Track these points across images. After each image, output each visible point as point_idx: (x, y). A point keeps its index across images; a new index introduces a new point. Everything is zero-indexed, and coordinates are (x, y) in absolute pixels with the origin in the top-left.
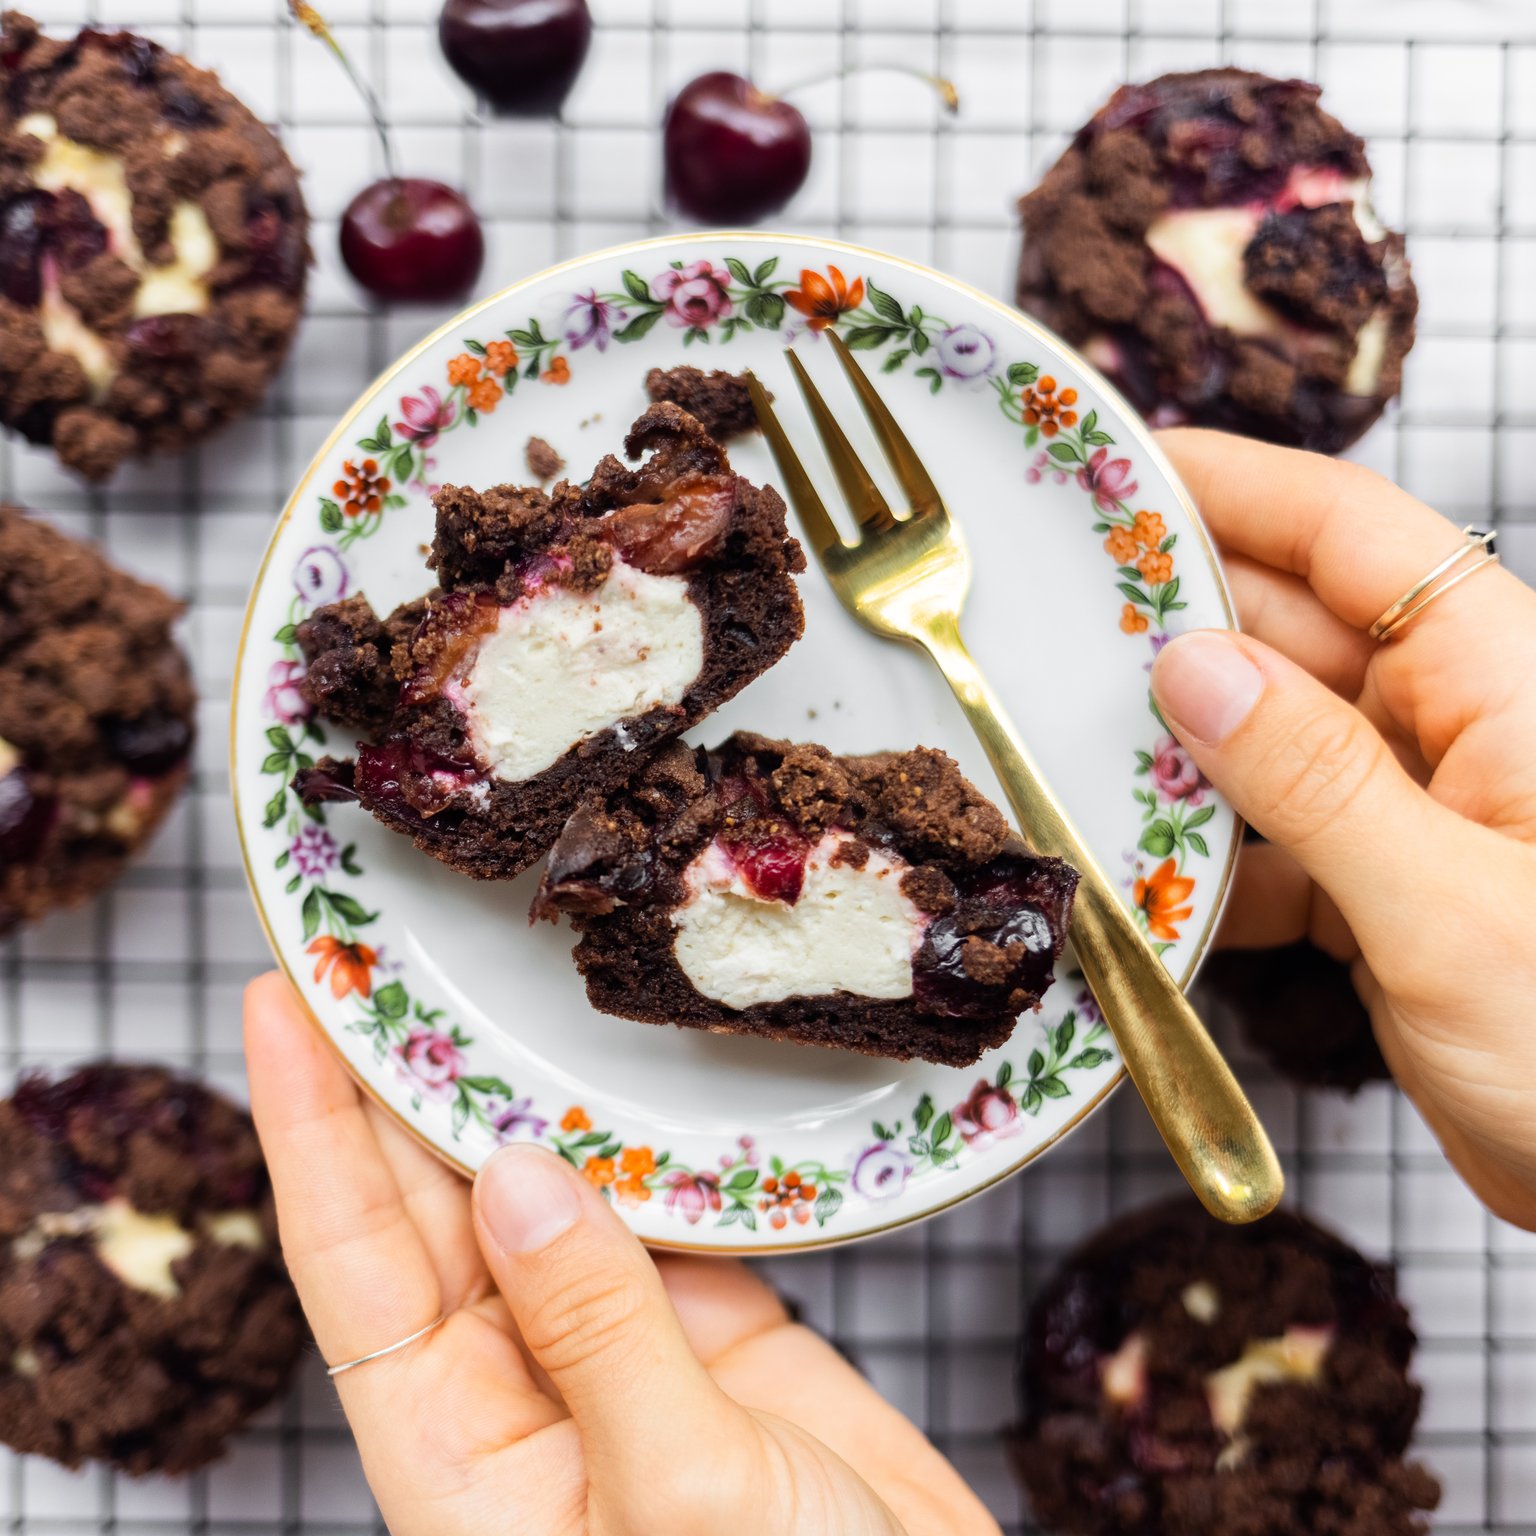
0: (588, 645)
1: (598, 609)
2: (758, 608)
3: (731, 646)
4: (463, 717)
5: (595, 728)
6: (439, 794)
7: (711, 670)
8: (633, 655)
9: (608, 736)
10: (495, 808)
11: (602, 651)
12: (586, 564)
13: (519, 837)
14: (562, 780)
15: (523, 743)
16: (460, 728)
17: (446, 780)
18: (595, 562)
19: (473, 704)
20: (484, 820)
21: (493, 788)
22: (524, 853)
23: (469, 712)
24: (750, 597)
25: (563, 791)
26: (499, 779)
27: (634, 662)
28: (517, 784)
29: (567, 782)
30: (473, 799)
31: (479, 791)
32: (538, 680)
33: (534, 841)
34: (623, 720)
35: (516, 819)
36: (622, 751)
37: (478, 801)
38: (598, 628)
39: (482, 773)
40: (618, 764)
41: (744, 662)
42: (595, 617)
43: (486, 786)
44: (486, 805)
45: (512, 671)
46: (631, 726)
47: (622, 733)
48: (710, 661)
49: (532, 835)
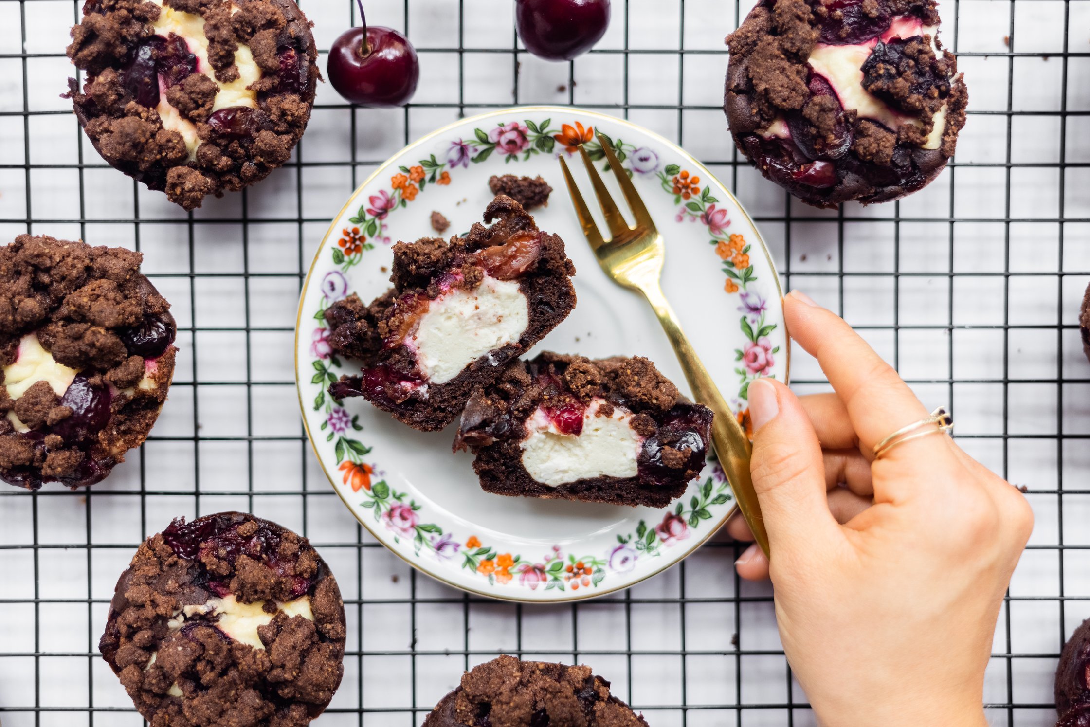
0: (473, 316)
1: (476, 299)
2: (554, 294)
3: (542, 313)
4: (414, 354)
5: (478, 356)
6: (405, 392)
7: (533, 325)
8: (495, 320)
9: (484, 359)
10: (432, 397)
11: (479, 319)
12: (471, 278)
13: (443, 410)
14: (463, 382)
15: (443, 365)
16: (413, 359)
17: (407, 385)
18: (475, 276)
19: (419, 348)
20: (426, 403)
21: (430, 387)
22: (446, 418)
23: (417, 352)
24: (550, 289)
25: (464, 387)
26: (433, 383)
27: (495, 323)
28: (441, 385)
29: (466, 383)
30: (421, 393)
31: (423, 390)
32: (449, 335)
33: (451, 412)
34: (491, 351)
35: (442, 402)
36: (492, 366)
37: (423, 394)
38: (477, 308)
39: (424, 380)
40: (490, 372)
41: (548, 320)
42: (475, 303)
43: (426, 386)
44: (427, 396)
45: (437, 330)
46: (495, 354)
47: (491, 358)
48: (532, 321)
49: (450, 409)
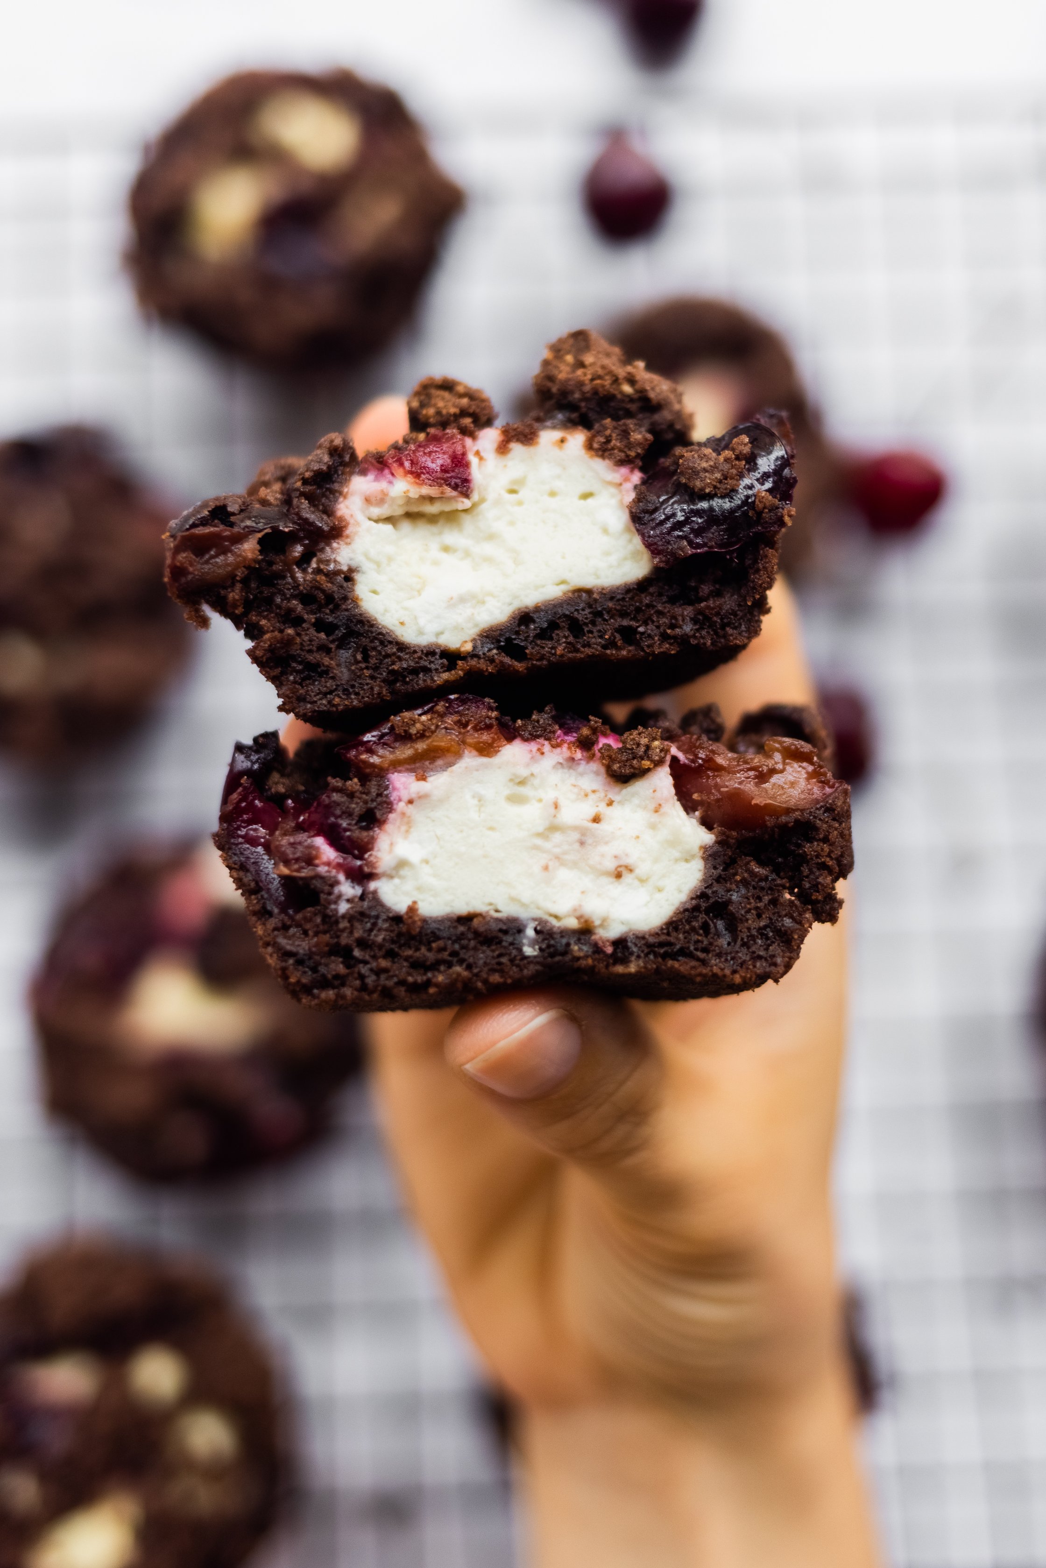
0: (575, 828)
1: (611, 803)
2: (759, 916)
3: (705, 927)
4: (389, 806)
5: (508, 910)
6: (310, 860)
7: (668, 934)
8: (610, 865)
9: (513, 927)
10: (350, 917)
11: (582, 843)
12: (638, 745)
13: (349, 960)
14: (437, 938)
15: (426, 875)
16: (378, 814)
17: (328, 853)
18: (648, 747)
19: (411, 802)
20: (330, 921)
21: (362, 898)
22: (343, 985)
23: (401, 806)
24: (759, 899)
25: (430, 950)
26: (375, 892)
27: (607, 874)
28: (388, 910)
29: (441, 943)
30: (336, 890)
31: (348, 889)
32: (491, 829)
33: (362, 977)
34: (540, 921)
35: (362, 943)
36: (520, 950)
37: (340, 896)
38: (596, 819)
39: (361, 876)
40: (504, 960)
41: (705, 950)
42: (602, 808)
43: (358, 891)
44: (343, 907)
45: (475, 802)
46: (544, 933)
47: (530, 932)
48: (672, 925)
49: (364, 970)
